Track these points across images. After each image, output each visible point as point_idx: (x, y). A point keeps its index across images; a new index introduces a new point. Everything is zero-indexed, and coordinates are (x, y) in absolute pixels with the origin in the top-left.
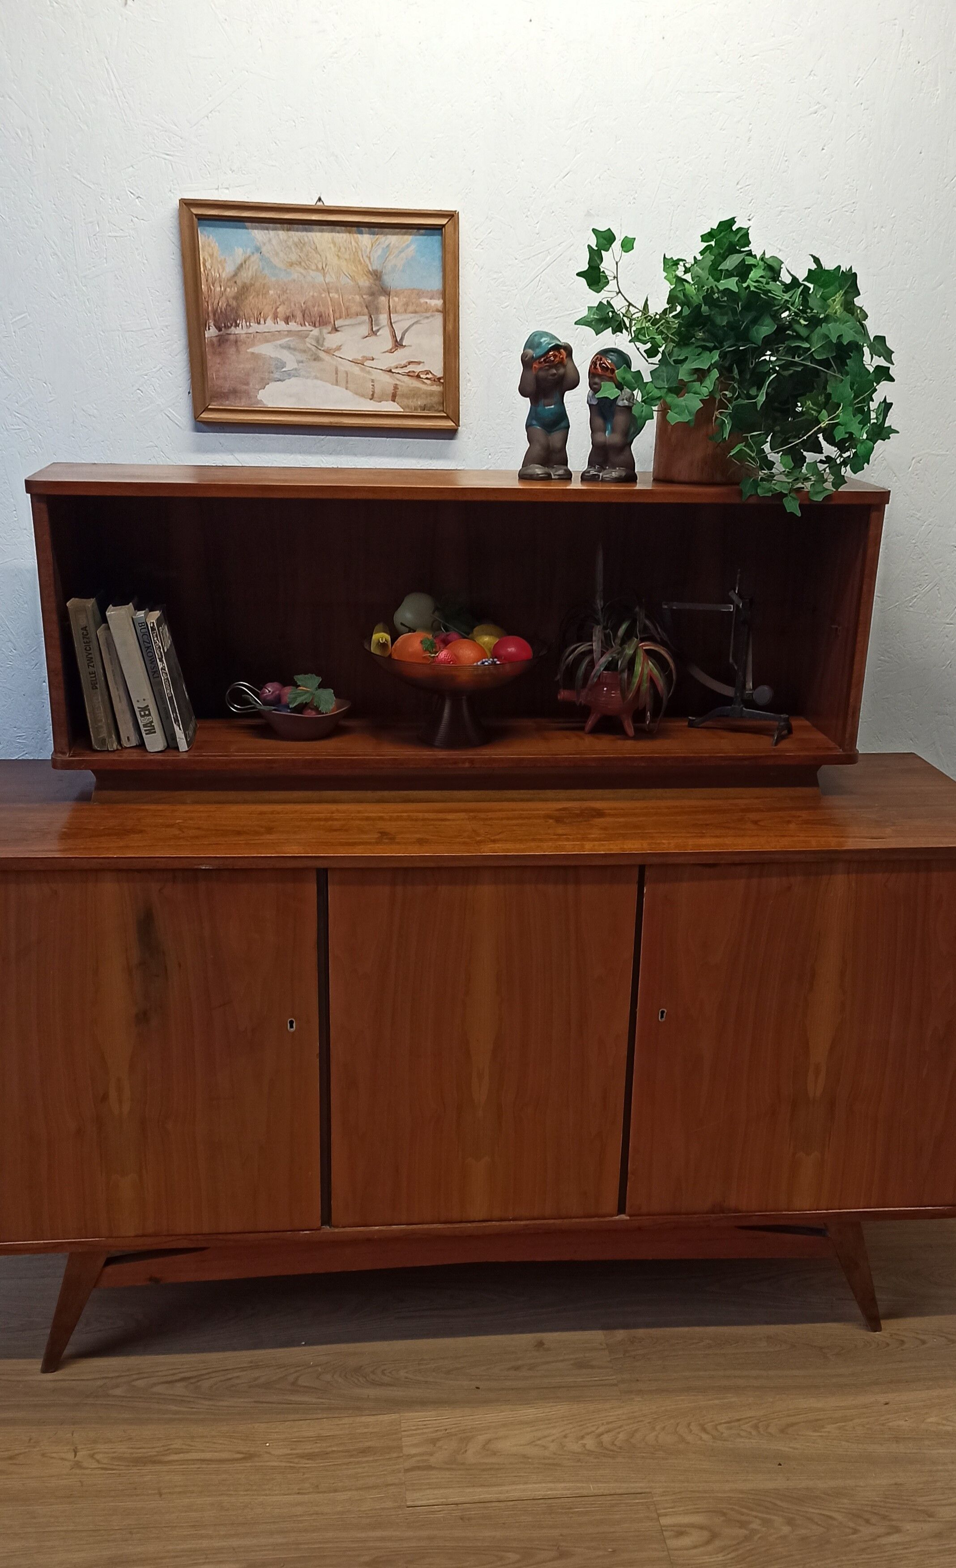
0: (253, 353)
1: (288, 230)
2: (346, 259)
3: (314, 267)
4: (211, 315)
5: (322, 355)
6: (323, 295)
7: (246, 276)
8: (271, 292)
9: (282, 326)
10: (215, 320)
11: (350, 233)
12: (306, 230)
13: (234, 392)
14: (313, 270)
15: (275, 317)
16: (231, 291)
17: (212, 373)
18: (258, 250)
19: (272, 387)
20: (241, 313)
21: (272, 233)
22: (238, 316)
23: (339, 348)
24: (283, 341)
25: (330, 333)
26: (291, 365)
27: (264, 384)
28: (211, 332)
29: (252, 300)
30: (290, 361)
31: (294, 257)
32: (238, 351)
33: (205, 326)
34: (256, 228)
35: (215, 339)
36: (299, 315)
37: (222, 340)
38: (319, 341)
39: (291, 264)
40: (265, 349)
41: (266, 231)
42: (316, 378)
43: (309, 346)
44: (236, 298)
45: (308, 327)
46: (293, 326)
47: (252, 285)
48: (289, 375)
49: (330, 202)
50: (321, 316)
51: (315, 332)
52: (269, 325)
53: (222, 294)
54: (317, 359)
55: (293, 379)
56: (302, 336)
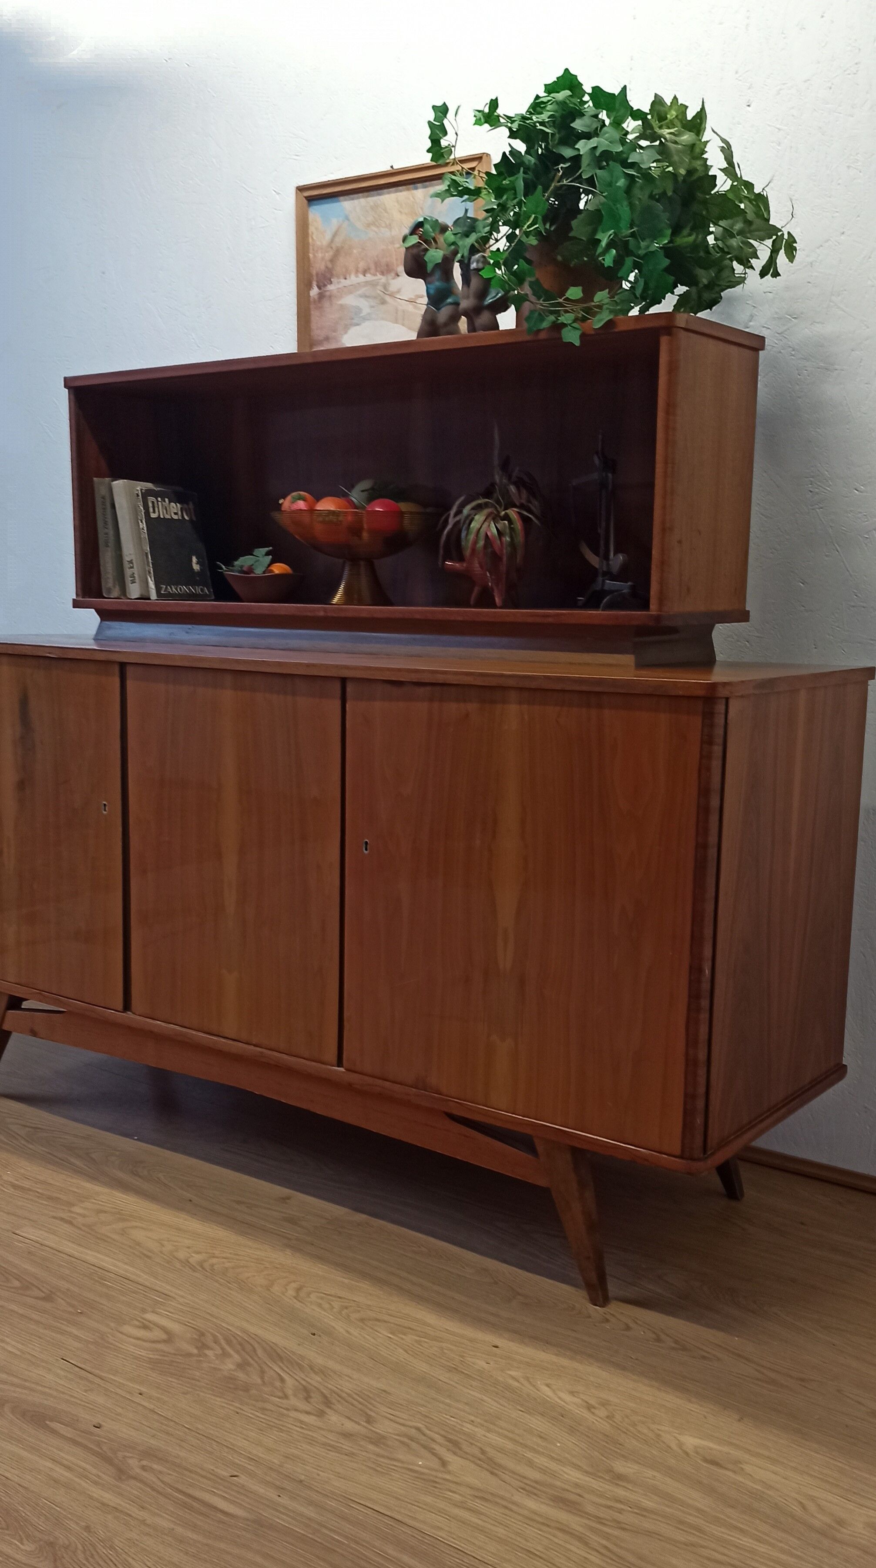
0: (341, 305)
1: (367, 197)
2: (406, 214)
3: (383, 225)
4: (315, 278)
5: (388, 298)
6: (389, 247)
7: (338, 241)
8: (355, 251)
9: (361, 278)
10: (317, 282)
11: (408, 190)
12: (380, 195)
13: (327, 339)
14: (383, 227)
15: (357, 271)
16: (329, 255)
17: (314, 326)
18: (347, 218)
19: (353, 331)
20: (334, 273)
21: (356, 201)
22: (332, 275)
23: (399, 291)
24: (361, 291)
25: (393, 279)
26: (366, 310)
27: (346, 328)
28: (314, 292)
29: (342, 260)
30: (365, 306)
31: (370, 219)
32: (331, 304)
33: (309, 286)
34: (346, 200)
35: (316, 297)
36: (372, 266)
37: (321, 296)
38: (385, 287)
39: (369, 225)
40: (349, 300)
41: (352, 201)
42: (383, 319)
43: (379, 292)
44: (332, 261)
45: (379, 276)
46: (369, 277)
47: (342, 247)
48: (365, 319)
49: (398, 166)
50: (387, 265)
51: (383, 279)
52: (353, 279)
53: (323, 258)
54: (383, 302)
55: (367, 323)
56: (373, 284)
